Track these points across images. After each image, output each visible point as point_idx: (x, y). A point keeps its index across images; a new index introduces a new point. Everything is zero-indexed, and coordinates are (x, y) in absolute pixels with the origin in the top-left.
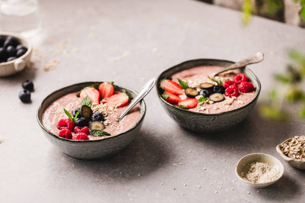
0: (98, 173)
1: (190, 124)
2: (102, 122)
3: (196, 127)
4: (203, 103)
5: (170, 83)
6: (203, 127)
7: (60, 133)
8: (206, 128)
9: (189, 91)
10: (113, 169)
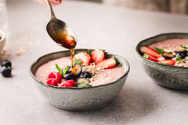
0: (92, 121)
1: (170, 79)
2: (88, 79)
3: (175, 82)
4: (180, 62)
5: (148, 49)
6: (181, 81)
7: (47, 82)
8: (184, 82)
9: (165, 54)
10: (106, 117)
